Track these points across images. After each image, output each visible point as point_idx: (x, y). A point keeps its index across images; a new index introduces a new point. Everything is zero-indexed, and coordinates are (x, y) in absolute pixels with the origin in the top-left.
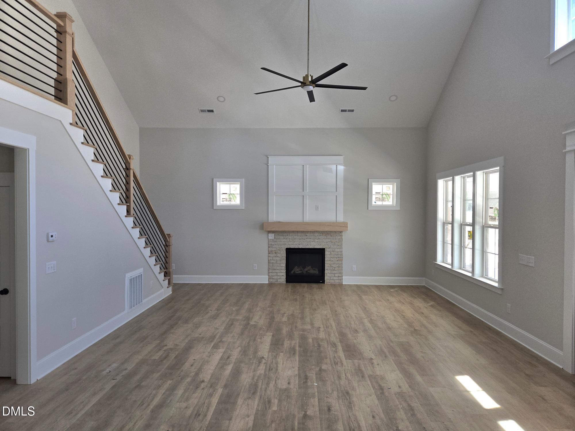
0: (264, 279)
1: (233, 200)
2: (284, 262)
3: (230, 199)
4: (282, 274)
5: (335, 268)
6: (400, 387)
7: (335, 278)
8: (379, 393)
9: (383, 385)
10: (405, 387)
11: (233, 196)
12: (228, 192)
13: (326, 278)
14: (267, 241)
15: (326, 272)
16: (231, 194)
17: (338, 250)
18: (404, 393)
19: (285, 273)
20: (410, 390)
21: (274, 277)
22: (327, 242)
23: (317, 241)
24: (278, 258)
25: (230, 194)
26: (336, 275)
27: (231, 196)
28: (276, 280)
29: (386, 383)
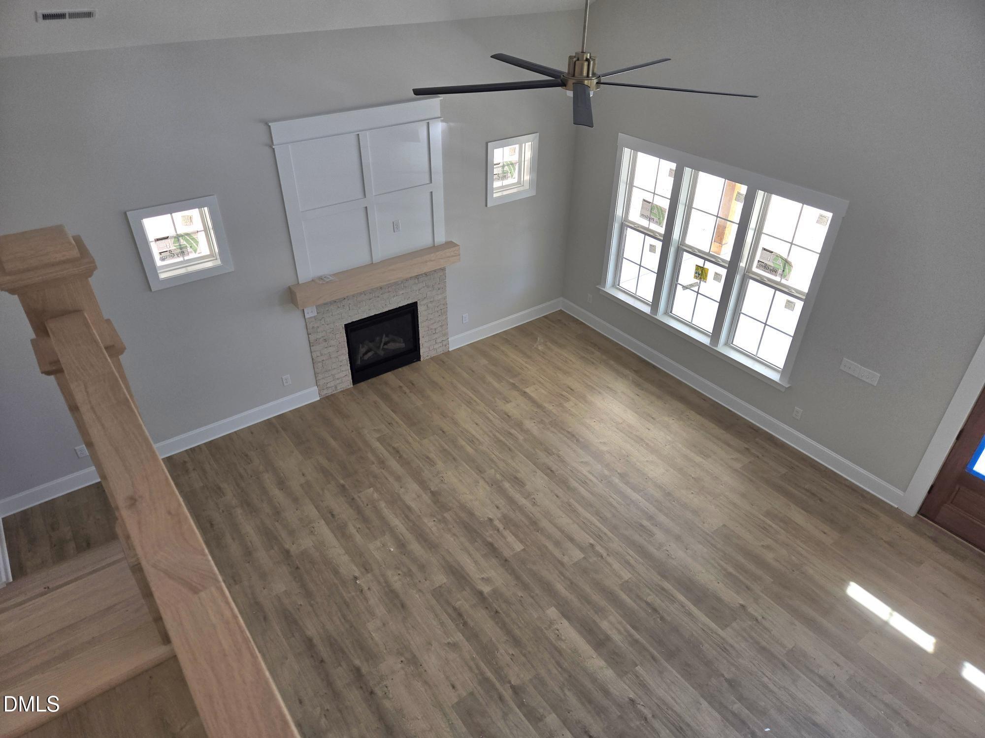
0: (310, 395)
1: (189, 249)
2: (344, 352)
3: (181, 249)
4: (342, 374)
5: (435, 329)
7: (436, 346)
11: (187, 241)
12: (171, 233)
13: (422, 351)
14: (304, 324)
15: (422, 341)
16: (182, 236)
17: (440, 297)
19: (350, 371)
21: (329, 385)
22: (419, 290)
23: (401, 292)
24: (331, 348)
25: (178, 237)
26: (438, 341)
27: (183, 242)
28: (334, 388)
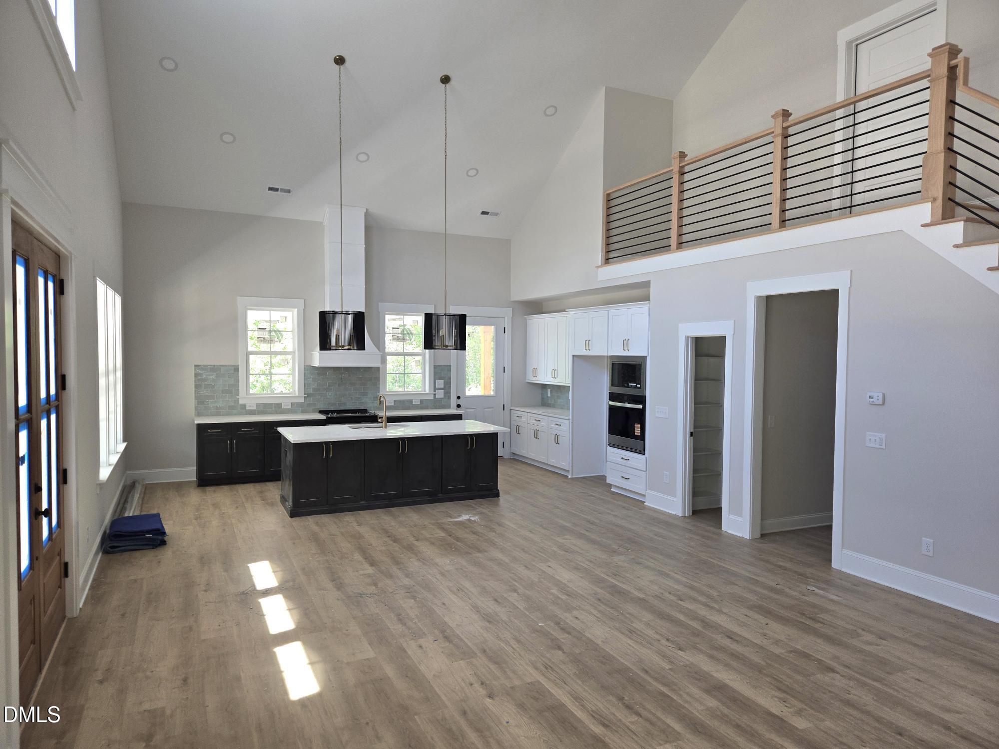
6: (421, 647)
8: (448, 631)
9: (447, 644)
10: (411, 648)
18: (412, 639)
20: (405, 645)
29: (443, 648)
